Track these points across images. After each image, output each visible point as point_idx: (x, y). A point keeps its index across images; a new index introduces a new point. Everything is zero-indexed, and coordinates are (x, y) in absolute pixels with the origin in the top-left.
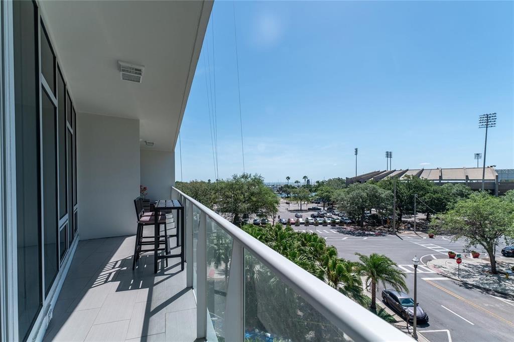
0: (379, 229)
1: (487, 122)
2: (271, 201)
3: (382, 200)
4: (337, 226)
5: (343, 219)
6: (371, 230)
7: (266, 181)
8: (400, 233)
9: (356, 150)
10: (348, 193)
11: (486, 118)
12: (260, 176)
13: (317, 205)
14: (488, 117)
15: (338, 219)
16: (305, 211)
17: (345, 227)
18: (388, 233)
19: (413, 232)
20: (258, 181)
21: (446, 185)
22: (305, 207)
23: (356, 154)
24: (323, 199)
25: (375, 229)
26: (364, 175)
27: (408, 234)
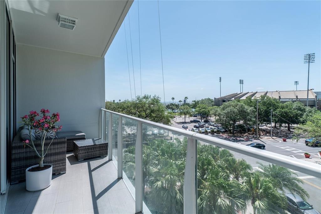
0: (246, 136)
1: (309, 59)
2: (167, 116)
3: (248, 114)
4: (215, 134)
5: (219, 129)
6: (240, 137)
7: (162, 101)
8: (262, 138)
9: (220, 78)
10: (223, 109)
11: (309, 57)
12: (158, 97)
13: (196, 118)
14: (309, 56)
15: (215, 129)
16: (188, 123)
17: (221, 134)
18: (253, 138)
19: (270, 137)
20: (156, 101)
21: (288, 102)
22: (188, 120)
23: (220, 82)
24: (201, 114)
25: (243, 136)
26: (227, 96)
27: (267, 139)
